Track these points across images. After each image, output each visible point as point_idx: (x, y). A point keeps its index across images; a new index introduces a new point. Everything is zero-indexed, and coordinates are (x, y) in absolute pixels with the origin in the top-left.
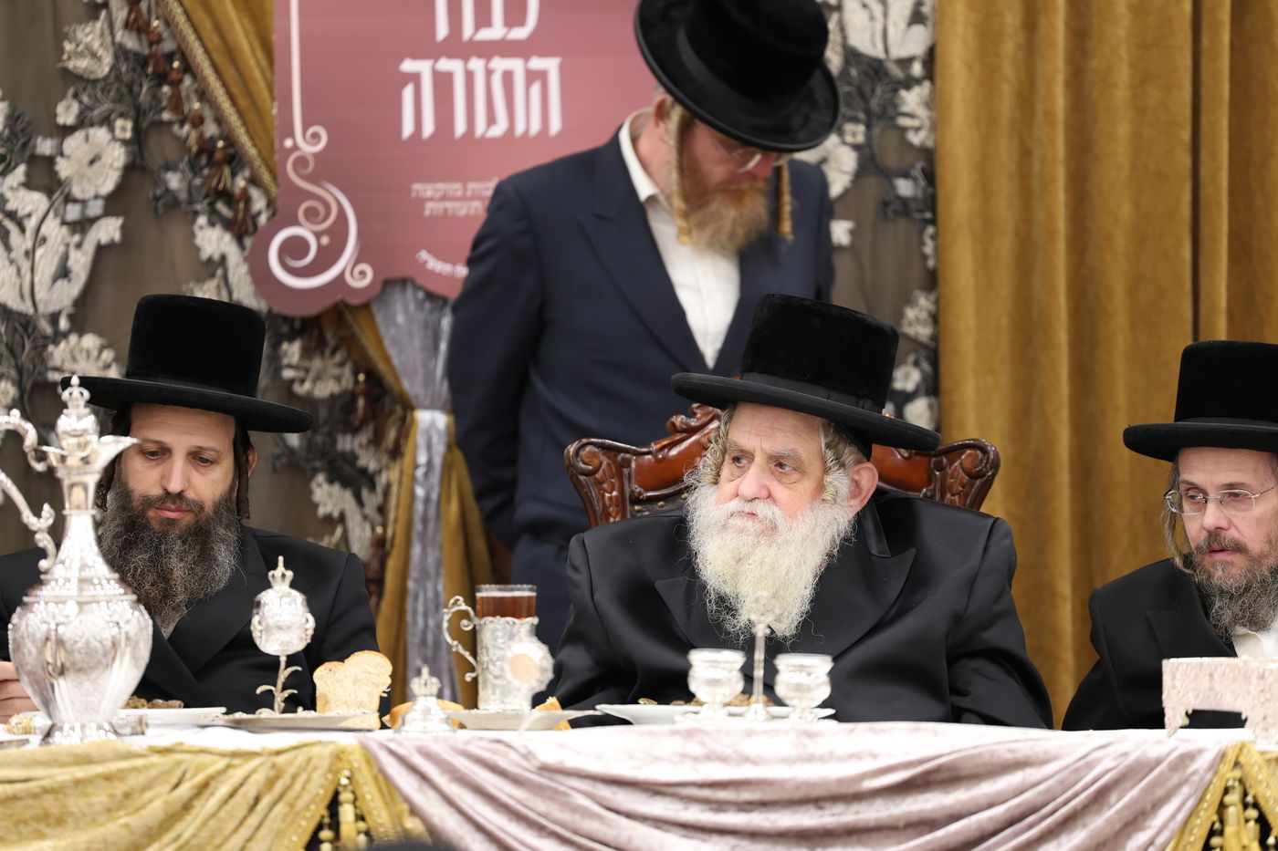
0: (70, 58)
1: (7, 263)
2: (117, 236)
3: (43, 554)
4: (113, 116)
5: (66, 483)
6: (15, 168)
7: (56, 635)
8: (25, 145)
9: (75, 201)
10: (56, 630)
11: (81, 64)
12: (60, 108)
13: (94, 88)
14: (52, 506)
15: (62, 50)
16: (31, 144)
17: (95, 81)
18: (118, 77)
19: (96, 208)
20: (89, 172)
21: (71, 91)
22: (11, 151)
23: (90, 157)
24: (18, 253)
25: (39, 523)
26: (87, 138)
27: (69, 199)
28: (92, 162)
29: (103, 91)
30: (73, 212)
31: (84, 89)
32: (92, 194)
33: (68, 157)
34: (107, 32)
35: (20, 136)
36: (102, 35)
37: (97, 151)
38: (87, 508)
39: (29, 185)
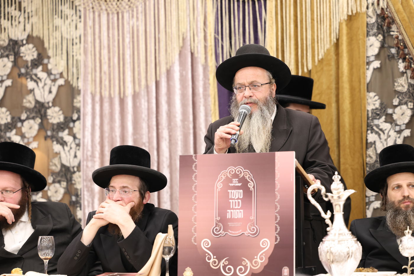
0: (396, 87)
1: (380, 143)
2: (409, 134)
3: (328, 226)
4: (408, 102)
5: (334, 205)
6: (382, 117)
7: (330, 250)
8: (385, 111)
9: (398, 125)
10: (330, 249)
11: (399, 89)
12: (394, 101)
13: (403, 95)
14: (331, 211)
15: (394, 85)
16: (386, 110)
17: (403, 93)
18: (409, 92)
19: (403, 127)
20: (401, 117)
21: (397, 96)
22: (381, 113)
23: (402, 113)
24: (383, 140)
25: (327, 216)
26: (401, 108)
27: (397, 125)
28: (402, 115)
29: (405, 95)
30: (397, 128)
31: (400, 95)
32: (402, 123)
33: (396, 114)
34: (406, 79)
35: (383, 108)
36: (405, 81)
37: (403, 112)
38: (340, 212)
39: (386, 121)
